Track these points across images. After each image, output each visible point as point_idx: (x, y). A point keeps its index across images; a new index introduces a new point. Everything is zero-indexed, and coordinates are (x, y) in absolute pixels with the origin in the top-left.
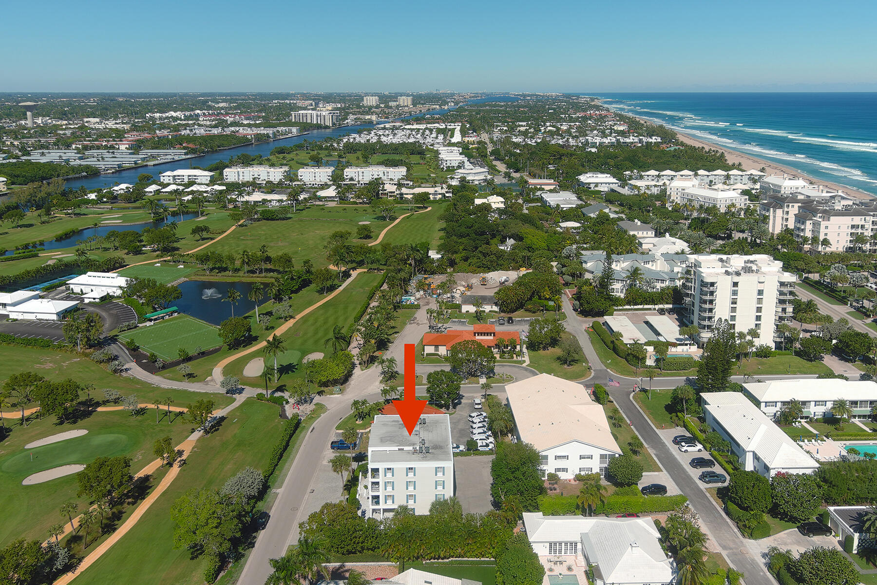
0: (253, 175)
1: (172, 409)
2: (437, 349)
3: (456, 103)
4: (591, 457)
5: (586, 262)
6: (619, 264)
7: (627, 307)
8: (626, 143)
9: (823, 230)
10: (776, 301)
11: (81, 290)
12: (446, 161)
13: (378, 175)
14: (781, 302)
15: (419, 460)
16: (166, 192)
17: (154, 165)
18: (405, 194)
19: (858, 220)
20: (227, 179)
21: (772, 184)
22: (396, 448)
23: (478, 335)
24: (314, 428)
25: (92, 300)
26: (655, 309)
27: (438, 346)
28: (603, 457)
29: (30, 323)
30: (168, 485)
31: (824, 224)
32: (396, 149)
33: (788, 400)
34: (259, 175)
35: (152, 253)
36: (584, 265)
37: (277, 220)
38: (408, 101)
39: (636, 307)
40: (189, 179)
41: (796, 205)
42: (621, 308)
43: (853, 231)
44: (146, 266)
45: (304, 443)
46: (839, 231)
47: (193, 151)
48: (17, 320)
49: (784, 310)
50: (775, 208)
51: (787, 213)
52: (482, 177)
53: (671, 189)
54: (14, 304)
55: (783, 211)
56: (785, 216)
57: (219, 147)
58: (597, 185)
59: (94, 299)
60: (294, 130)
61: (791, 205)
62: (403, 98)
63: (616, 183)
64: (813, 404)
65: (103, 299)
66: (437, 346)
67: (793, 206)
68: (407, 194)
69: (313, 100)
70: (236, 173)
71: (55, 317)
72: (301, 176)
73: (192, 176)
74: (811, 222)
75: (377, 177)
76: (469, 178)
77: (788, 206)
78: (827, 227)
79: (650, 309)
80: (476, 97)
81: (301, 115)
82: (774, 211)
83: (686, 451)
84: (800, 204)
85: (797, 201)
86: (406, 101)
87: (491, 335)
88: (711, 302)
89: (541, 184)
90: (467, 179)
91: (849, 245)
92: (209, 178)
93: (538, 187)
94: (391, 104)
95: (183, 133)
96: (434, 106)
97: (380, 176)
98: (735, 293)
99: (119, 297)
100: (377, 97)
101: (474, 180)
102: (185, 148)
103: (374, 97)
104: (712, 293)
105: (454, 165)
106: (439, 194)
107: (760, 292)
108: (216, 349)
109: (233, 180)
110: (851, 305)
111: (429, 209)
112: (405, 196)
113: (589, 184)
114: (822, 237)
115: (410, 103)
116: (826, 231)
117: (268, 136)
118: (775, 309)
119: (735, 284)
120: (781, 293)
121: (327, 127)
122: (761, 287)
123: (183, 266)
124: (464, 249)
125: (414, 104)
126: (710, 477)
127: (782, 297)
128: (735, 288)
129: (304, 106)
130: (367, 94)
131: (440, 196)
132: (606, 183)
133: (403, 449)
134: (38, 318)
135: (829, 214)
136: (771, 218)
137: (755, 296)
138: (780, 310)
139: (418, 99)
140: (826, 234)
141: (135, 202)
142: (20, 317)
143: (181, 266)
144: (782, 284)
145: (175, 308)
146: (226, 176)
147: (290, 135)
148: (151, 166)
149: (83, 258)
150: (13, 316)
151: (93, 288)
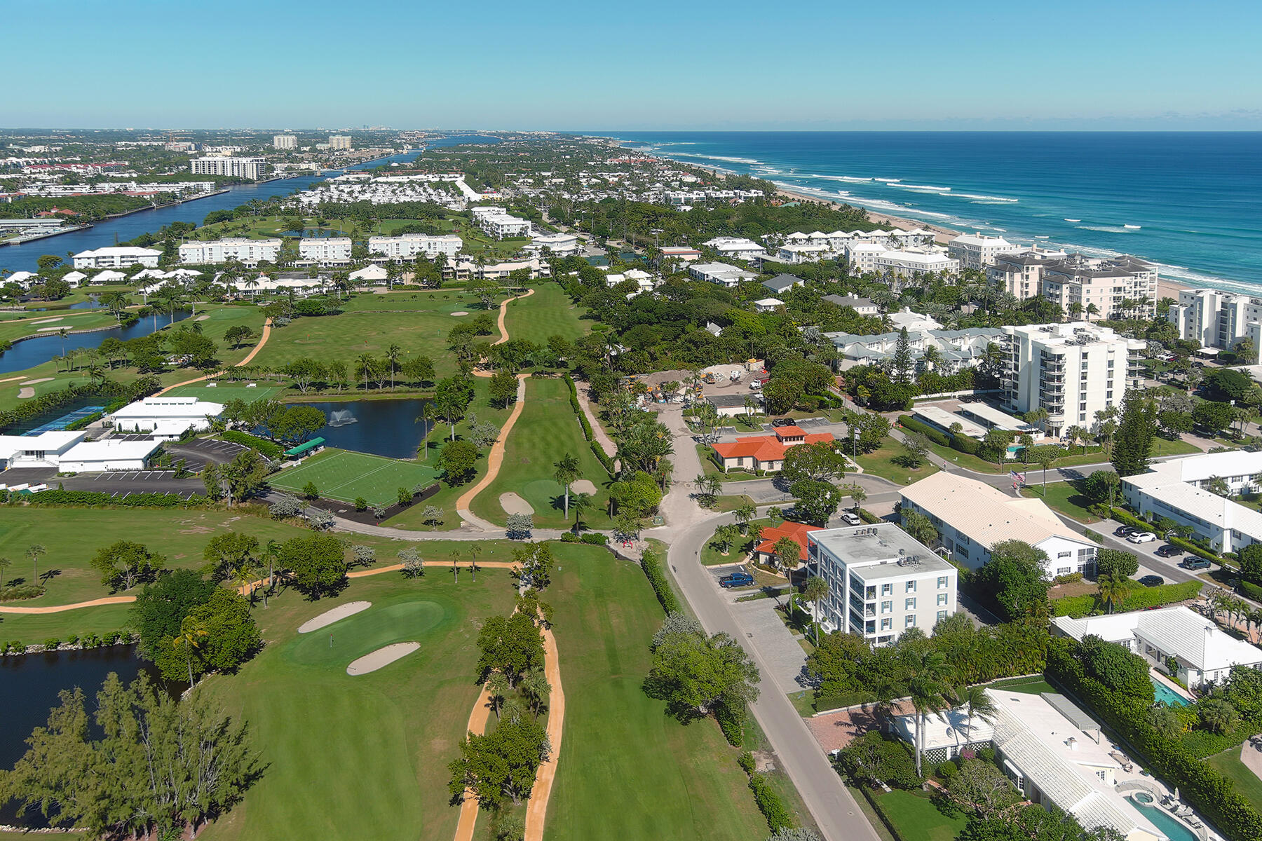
0: (227, 253)
1: (458, 564)
2: (740, 463)
3: (415, 146)
4: (1069, 554)
5: (842, 346)
6: (880, 347)
7: (924, 396)
8: (719, 198)
9: (1084, 295)
10: (1125, 372)
11: (137, 427)
12: (502, 226)
13: (421, 248)
14: (1131, 373)
15: (915, 572)
16: (99, 282)
17: (21, 243)
18: (487, 273)
19: (1119, 281)
20: (184, 260)
21: (968, 245)
22: (878, 562)
23: (786, 440)
24: (674, 568)
25: (168, 438)
26: (954, 397)
27: (742, 457)
28: (1081, 552)
29: (103, 477)
30: (556, 650)
31: (1085, 287)
32: (402, 212)
33: (1207, 477)
34: (236, 253)
35: (182, 369)
36: (839, 350)
37: (325, 315)
38: (346, 142)
39: (933, 396)
40: (122, 262)
41: (1037, 267)
42: (916, 398)
43: (1115, 295)
44: (193, 388)
45: (681, 586)
46: (1101, 295)
47: (71, 220)
48: (74, 474)
49: (1135, 383)
50: (1012, 271)
51: (1027, 277)
52: (572, 247)
53: (854, 254)
54: (61, 452)
55: (1022, 275)
56: (1025, 282)
57: (108, 214)
58: (736, 252)
59: (171, 436)
60: (207, 186)
61: (1031, 267)
62: (337, 137)
63: (760, 250)
64: (1230, 479)
65: (184, 435)
66: (740, 459)
67: (1033, 269)
68: (489, 272)
69: (191, 140)
70: (200, 250)
71: (140, 465)
72: (304, 252)
73: (127, 256)
74: (1068, 285)
75: (419, 250)
76: (554, 248)
77: (1028, 269)
78: (1088, 291)
79: (949, 398)
80: (435, 136)
81: (206, 164)
82: (1011, 276)
83: (1140, 542)
84: (1041, 266)
85: (1037, 263)
86: (341, 143)
87: (802, 439)
88: (1059, 378)
89: (679, 254)
90: (552, 249)
91: (1112, 311)
92: (156, 260)
93: (676, 257)
94: (319, 146)
95: (26, 191)
96: (388, 150)
97: (423, 250)
98: (1084, 366)
99: (206, 431)
100: (294, 137)
101: (561, 251)
102: (57, 216)
103: (290, 137)
104: (1059, 368)
105: (514, 232)
106: (535, 271)
107: (1111, 364)
108: (432, 488)
109: (196, 262)
110: (1157, 378)
111: (531, 292)
112: (486, 275)
113: (727, 252)
114: (1085, 305)
115: (348, 146)
116: (1088, 296)
117: (174, 196)
118: (1124, 382)
119: (1085, 355)
120: (1131, 363)
121: (249, 181)
122: (1111, 357)
123: (255, 385)
124: (663, 340)
125: (355, 146)
126: (1196, 562)
127: (1133, 368)
128: (1085, 361)
129: (177, 150)
130: (278, 133)
131: (536, 274)
132: (748, 251)
133: (885, 563)
134: (109, 468)
135: (1088, 275)
136: (1008, 283)
137: (1105, 368)
138: (1132, 383)
139: (361, 139)
140: (1088, 300)
141: (60, 298)
142: (78, 468)
143: (251, 385)
144: (1132, 352)
145: (320, 440)
146: (184, 255)
147: (202, 194)
148: (16, 244)
149: (99, 381)
150: (64, 468)
151: (158, 421)
